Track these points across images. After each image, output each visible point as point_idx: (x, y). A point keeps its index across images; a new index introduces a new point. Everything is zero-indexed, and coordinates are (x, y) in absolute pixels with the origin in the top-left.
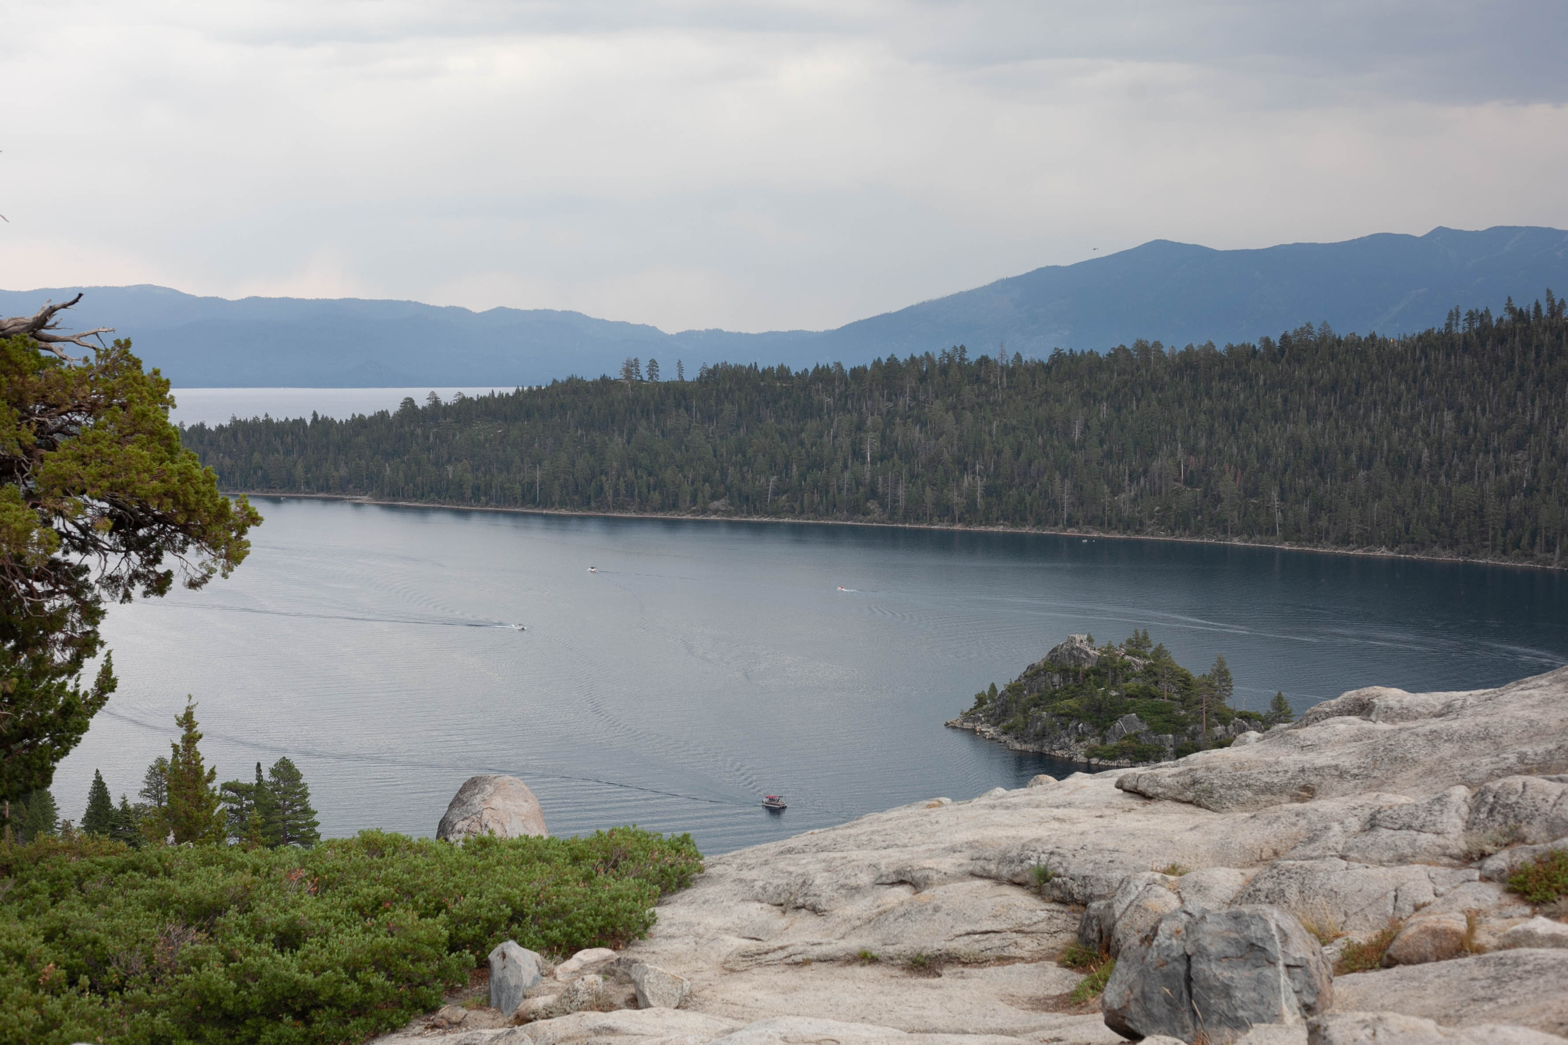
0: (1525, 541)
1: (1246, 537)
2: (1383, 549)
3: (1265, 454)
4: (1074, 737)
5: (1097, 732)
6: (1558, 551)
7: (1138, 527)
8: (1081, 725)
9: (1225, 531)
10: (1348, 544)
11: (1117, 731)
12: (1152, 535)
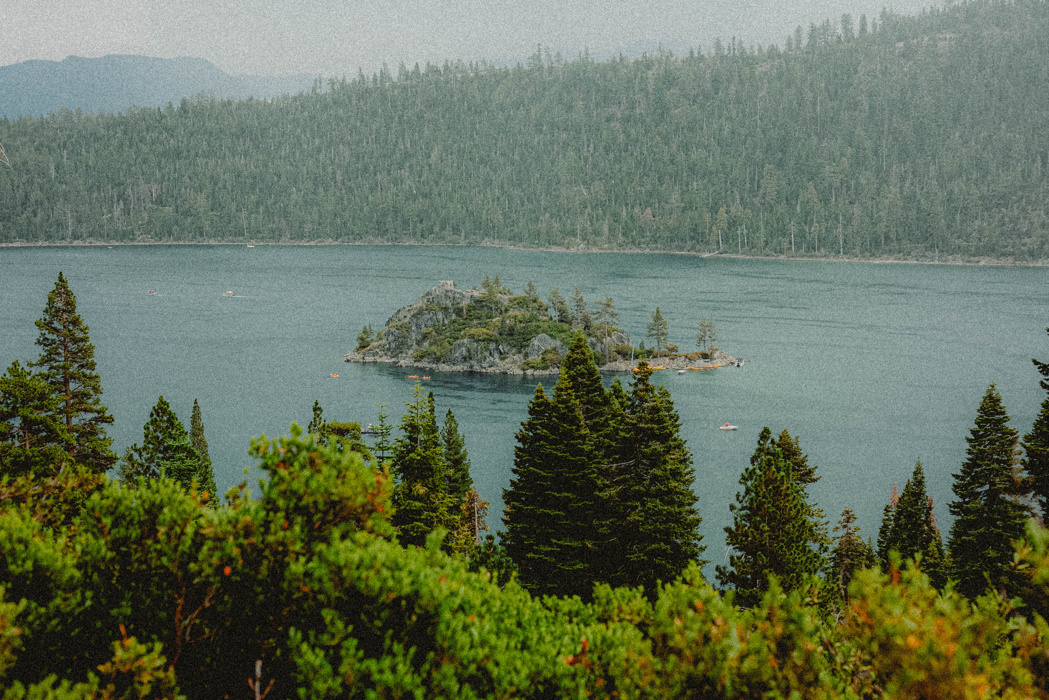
0: (436, 229)
1: (219, 238)
2: (330, 240)
3: (214, 180)
4: (496, 355)
5: (514, 350)
6: (463, 234)
7: (131, 237)
8: (500, 347)
9: (201, 235)
10: (302, 239)
11: (536, 348)
12: (144, 242)
